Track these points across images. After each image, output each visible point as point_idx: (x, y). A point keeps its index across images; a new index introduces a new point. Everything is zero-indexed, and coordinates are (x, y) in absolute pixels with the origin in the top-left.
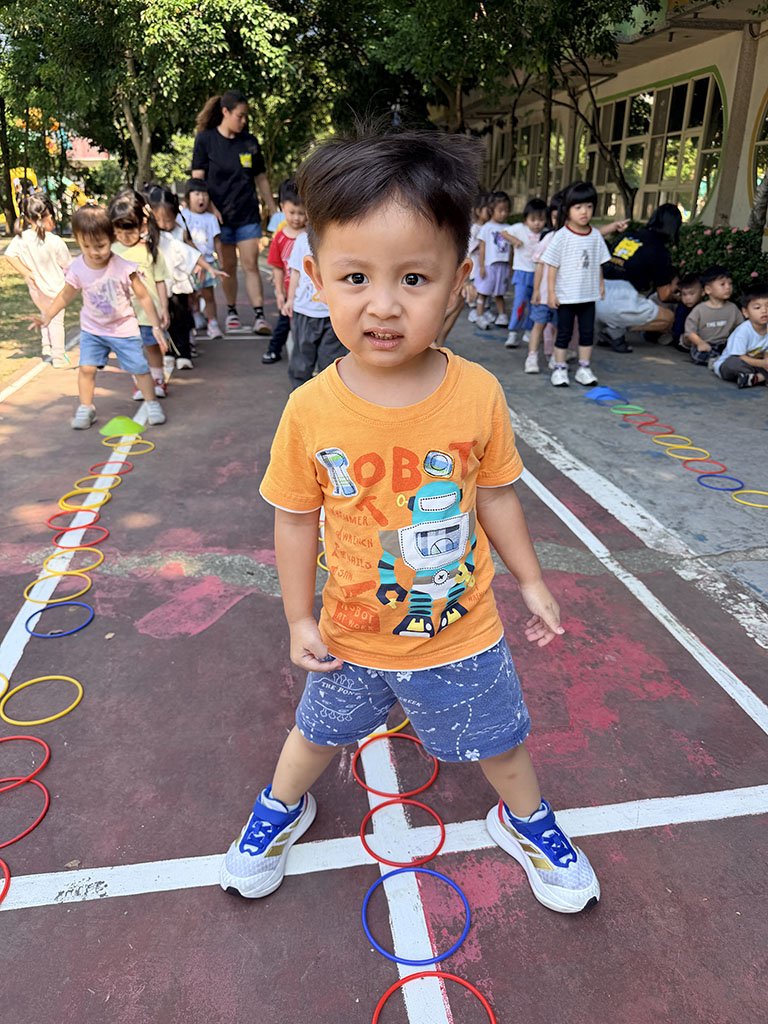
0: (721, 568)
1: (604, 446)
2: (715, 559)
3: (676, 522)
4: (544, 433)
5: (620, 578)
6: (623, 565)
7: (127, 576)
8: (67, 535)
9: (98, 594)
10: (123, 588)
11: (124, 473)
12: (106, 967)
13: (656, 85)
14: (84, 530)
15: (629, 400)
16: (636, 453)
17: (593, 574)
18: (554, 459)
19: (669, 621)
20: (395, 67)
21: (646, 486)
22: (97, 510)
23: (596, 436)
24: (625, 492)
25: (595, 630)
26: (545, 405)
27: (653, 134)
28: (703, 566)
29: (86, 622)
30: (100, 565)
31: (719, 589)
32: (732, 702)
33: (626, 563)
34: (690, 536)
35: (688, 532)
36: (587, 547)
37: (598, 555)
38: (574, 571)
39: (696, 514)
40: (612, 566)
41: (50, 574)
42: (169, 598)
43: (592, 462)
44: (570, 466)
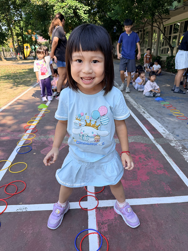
0: (181, 143)
1: (157, 112)
2: (180, 141)
3: (172, 131)
4: (143, 109)
5: (156, 145)
6: (157, 142)
7: (40, 140)
8: (28, 130)
9: (33, 144)
10: (39, 143)
11: (43, 116)
12: (25, 226)
13: (181, 21)
14: (32, 129)
15: (166, 101)
16: (165, 114)
17: (149, 143)
18: (144, 115)
19: (166, 156)
20: (114, 18)
21: (166, 122)
22: (35, 125)
23: (156, 109)
24: (161, 124)
25: (147, 157)
26: (145, 102)
27: (179, 33)
28: (177, 143)
29: (30, 150)
30: (35, 138)
31: (180, 148)
32: (178, 176)
33: (158, 141)
34: (175, 135)
35: (175, 134)
36: (149, 137)
37: (151, 139)
38: (145, 143)
39: (178, 130)
40: (154, 142)
41: (23, 139)
42: (49, 146)
43: (154, 116)
44: (148, 117)
